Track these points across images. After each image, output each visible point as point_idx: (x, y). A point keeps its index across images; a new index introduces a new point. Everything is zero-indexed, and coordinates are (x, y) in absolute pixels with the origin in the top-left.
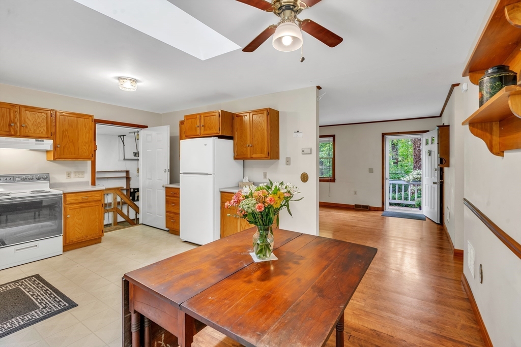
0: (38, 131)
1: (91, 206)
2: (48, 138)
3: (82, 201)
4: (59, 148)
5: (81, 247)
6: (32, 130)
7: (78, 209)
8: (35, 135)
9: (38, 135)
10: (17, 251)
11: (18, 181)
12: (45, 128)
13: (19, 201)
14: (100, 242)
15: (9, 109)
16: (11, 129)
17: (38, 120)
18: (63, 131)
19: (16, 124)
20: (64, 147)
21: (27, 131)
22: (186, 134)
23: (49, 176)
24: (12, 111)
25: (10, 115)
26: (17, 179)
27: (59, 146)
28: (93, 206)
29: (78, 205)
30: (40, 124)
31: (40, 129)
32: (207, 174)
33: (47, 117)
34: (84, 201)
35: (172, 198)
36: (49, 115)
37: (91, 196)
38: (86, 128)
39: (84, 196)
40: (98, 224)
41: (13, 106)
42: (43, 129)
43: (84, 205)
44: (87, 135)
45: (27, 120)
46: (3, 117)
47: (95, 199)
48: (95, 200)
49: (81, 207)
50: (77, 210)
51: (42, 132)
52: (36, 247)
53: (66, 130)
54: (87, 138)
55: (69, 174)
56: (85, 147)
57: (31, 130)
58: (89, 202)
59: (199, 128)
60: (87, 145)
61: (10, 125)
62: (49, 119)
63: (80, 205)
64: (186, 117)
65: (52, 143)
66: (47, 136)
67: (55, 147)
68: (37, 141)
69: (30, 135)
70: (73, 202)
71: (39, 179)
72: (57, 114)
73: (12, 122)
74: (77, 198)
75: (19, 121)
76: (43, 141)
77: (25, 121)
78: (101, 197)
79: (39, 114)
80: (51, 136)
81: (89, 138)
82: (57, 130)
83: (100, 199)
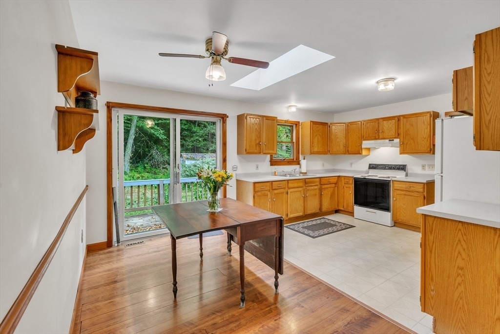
0: (390, 134)
1: (413, 196)
2: (395, 138)
4: (402, 145)
6: (387, 133)
7: (403, 196)
8: (388, 137)
9: (390, 137)
10: (367, 212)
11: (387, 169)
12: (394, 131)
17: (390, 126)
18: (406, 131)
20: (407, 144)
23: (405, 167)
26: (387, 168)
27: (402, 143)
28: (415, 196)
29: (402, 192)
30: (391, 128)
31: (391, 132)
34: (408, 190)
37: (413, 187)
39: (407, 185)
41: (378, 120)
42: (393, 133)
43: (407, 193)
44: (426, 130)
46: (373, 128)
47: (417, 190)
49: (405, 195)
52: (375, 214)
53: (408, 130)
55: (423, 166)
56: (423, 142)
58: (412, 192)
60: (426, 140)
63: (404, 193)
65: (399, 141)
68: (389, 141)
69: (385, 137)
70: (398, 188)
71: (398, 169)
72: (402, 118)
73: (377, 130)
74: (404, 186)
75: (380, 128)
76: (393, 140)
77: (383, 128)
78: (422, 189)
79: (390, 121)
80: (398, 136)
81: (427, 134)
82: (401, 131)
83: (422, 191)
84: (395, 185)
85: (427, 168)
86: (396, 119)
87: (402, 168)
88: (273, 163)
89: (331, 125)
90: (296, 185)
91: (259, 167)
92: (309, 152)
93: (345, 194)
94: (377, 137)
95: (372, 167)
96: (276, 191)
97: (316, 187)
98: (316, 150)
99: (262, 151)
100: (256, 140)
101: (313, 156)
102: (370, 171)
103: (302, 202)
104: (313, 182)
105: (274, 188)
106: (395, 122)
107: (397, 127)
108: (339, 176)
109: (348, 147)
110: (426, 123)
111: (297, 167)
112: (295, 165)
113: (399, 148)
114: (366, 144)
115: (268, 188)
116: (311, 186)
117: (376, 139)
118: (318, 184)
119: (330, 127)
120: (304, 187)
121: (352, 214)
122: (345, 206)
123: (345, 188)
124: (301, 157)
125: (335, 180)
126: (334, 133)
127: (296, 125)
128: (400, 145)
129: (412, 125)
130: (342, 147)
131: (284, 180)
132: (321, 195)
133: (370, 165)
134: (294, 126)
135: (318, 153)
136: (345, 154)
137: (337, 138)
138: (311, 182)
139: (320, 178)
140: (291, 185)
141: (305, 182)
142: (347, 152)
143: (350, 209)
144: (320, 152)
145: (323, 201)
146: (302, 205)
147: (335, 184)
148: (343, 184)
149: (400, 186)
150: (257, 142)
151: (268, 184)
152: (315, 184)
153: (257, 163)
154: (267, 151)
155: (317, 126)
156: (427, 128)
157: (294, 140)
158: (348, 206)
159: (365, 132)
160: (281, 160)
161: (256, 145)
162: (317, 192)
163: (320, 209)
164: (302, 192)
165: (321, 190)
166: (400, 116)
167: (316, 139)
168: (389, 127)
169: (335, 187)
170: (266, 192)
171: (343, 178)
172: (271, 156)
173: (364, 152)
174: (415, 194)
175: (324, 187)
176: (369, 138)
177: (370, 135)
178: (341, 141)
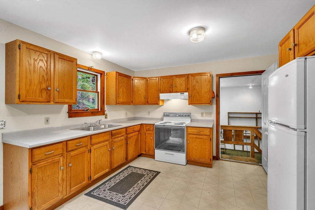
0: (181, 89)
1: (202, 139)
2: (186, 92)
3: (196, 133)
7: (195, 139)
8: (180, 91)
9: (181, 91)
10: (166, 154)
11: (177, 116)
12: (184, 86)
14: (211, 168)
16: (171, 89)
17: (182, 82)
18: (193, 87)
20: (194, 96)
23: (190, 114)
26: (177, 115)
29: (194, 136)
30: (182, 84)
31: (182, 87)
34: (198, 134)
37: (202, 131)
39: (198, 130)
40: (207, 153)
42: (183, 87)
43: (198, 136)
46: (168, 83)
47: (205, 133)
49: (196, 138)
52: (173, 155)
53: (195, 85)
54: (207, 89)
55: (202, 114)
56: (205, 96)
57: (178, 88)
58: (202, 135)
59: (292, 52)
60: (207, 94)
61: (170, 87)
65: (188, 94)
66: (185, 91)
68: (181, 94)
69: (178, 91)
70: (191, 133)
71: (186, 116)
72: (190, 76)
73: (171, 85)
74: (195, 131)
75: (174, 83)
76: (184, 94)
77: (176, 83)
78: (209, 133)
79: (181, 78)
80: (187, 90)
81: (208, 89)
82: (190, 86)
83: (209, 134)
84: (188, 130)
85: (204, 115)
86: (186, 76)
87: (188, 115)
88: (72, 114)
89: (134, 79)
90: (101, 139)
91: (50, 121)
92: (114, 102)
93: (147, 139)
95: (166, 115)
96: (73, 153)
97: (123, 138)
98: (121, 100)
99: (52, 99)
100: (40, 83)
101: (118, 106)
102: (164, 119)
103: (109, 156)
104: (120, 133)
105: (70, 149)
106: (185, 79)
107: (186, 83)
108: (141, 124)
109: (148, 99)
110: (207, 81)
111: (102, 118)
112: (100, 115)
113: (188, 101)
114: (162, 96)
115: (60, 151)
116: (118, 137)
117: (170, 92)
118: (124, 134)
119: (133, 80)
120: (111, 140)
121: (153, 156)
122: (147, 150)
123: (147, 135)
124: (106, 108)
125: (137, 128)
126: (136, 86)
127: (101, 74)
128: (189, 97)
129: (197, 82)
130: (143, 99)
131: (86, 136)
132: (127, 144)
133: (164, 113)
134: (99, 76)
135: (123, 103)
136: (145, 104)
137: (139, 90)
138: (117, 134)
139: (126, 128)
140: (94, 140)
141: (112, 134)
142: (147, 103)
143: (151, 153)
144: (125, 102)
145: (129, 150)
146: (109, 160)
147: (139, 131)
148: (145, 131)
149: (193, 131)
150: (44, 86)
151: (61, 145)
152: (121, 135)
153: (47, 116)
154: (60, 100)
155: (122, 77)
156: (208, 85)
157: (99, 90)
158: (149, 150)
159: (162, 86)
160: (83, 110)
161: (41, 91)
162: (124, 142)
163: (127, 158)
164: (108, 146)
165: (127, 139)
166: (188, 74)
167: (121, 90)
168: (180, 82)
169: (138, 134)
170: (56, 159)
171: (145, 126)
172: (70, 107)
173: (161, 103)
174: (204, 137)
175: (129, 136)
176: (165, 91)
177: (166, 89)
178: (142, 93)
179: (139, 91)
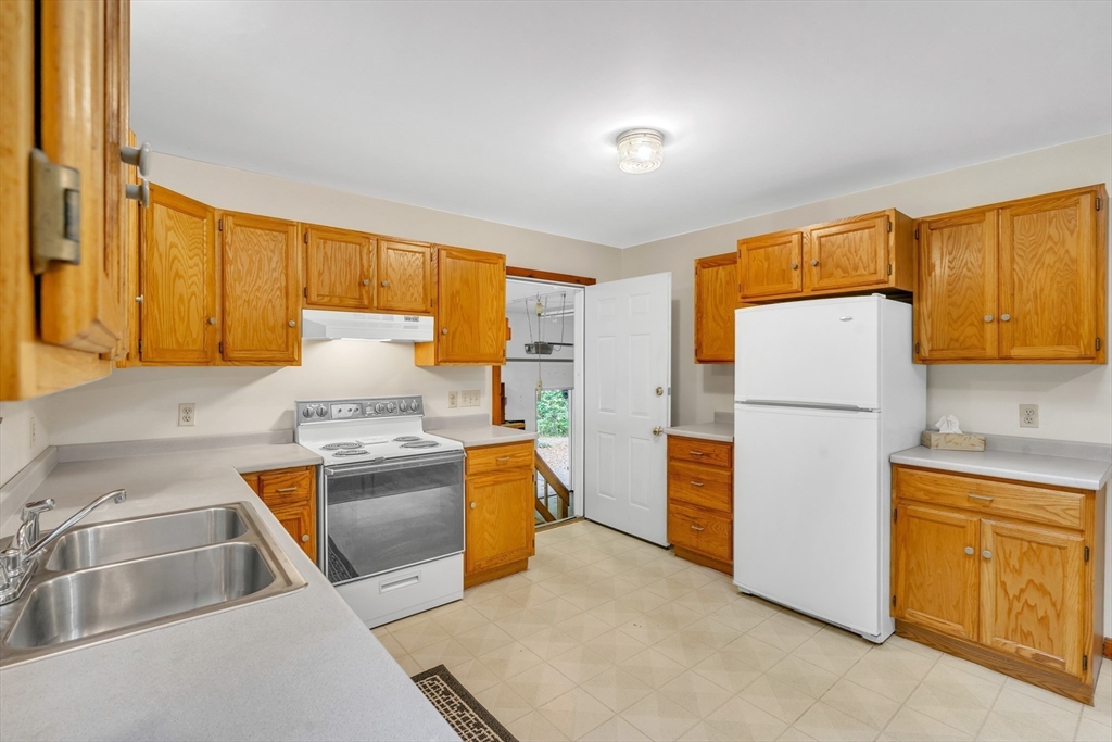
0: (409, 298)
1: (511, 481)
2: (426, 312)
3: (495, 468)
4: (444, 337)
5: (492, 580)
6: (398, 293)
7: (490, 488)
8: (403, 307)
9: (409, 307)
10: (384, 590)
11: (370, 415)
12: (421, 290)
13: (388, 467)
14: (525, 569)
15: (360, 244)
16: (364, 292)
17: (410, 271)
18: (453, 296)
19: (371, 281)
20: (454, 333)
21: (390, 298)
22: (747, 293)
23: (422, 402)
24: (365, 251)
25: (361, 259)
26: (369, 410)
27: (445, 331)
28: (515, 480)
29: (489, 478)
30: (413, 280)
31: (412, 290)
32: (856, 409)
33: (424, 263)
34: (502, 467)
35: (692, 467)
36: (428, 257)
38: (492, 286)
39: (500, 454)
40: (524, 524)
41: (367, 237)
42: (416, 296)
43: (501, 477)
44: (495, 303)
45: (389, 270)
46: (350, 265)
47: (521, 461)
48: (520, 464)
49: (495, 483)
50: (487, 488)
51: (415, 299)
52: (416, 581)
53: (458, 293)
55: (453, 397)
57: (396, 295)
58: (510, 470)
59: (799, 271)
60: (494, 329)
61: (362, 284)
62: (428, 268)
63: (493, 478)
64: (742, 243)
65: (433, 323)
66: (423, 308)
67: (438, 333)
68: (407, 319)
69: (395, 305)
70: (479, 469)
71: (403, 411)
72: (443, 253)
73: (366, 277)
74: (489, 460)
76: (417, 320)
77: (387, 272)
78: (530, 457)
79: (407, 253)
80: (430, 307)
82: (443, 293)
83: (529, 462)
84: (471, 462)
85: (460, 400)
86: (426, 252)
87: (415, 406)
89: (150, 197)
94: (366, 302)
107: (428, 278)
109: (225, 330)
110: (495, 283)
117: (360, 307)
119: (145, 207)
126: (163, 248)
129: (465, 281)
133: (301, 405)
136: (207, 362)
137: (178, 275)
142: (218, 355)
149: (485, 460)
156: (497, 299)
159: (315, 273)
168: (405, 272)
174: (517, 474)
176: (336, 301)
177: (339, 291)
178: (194, 294)
179: (179, 283)
